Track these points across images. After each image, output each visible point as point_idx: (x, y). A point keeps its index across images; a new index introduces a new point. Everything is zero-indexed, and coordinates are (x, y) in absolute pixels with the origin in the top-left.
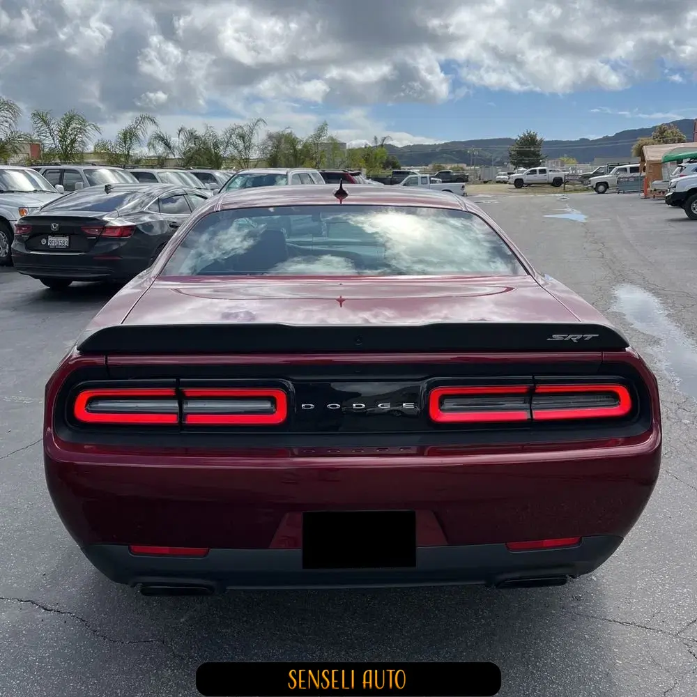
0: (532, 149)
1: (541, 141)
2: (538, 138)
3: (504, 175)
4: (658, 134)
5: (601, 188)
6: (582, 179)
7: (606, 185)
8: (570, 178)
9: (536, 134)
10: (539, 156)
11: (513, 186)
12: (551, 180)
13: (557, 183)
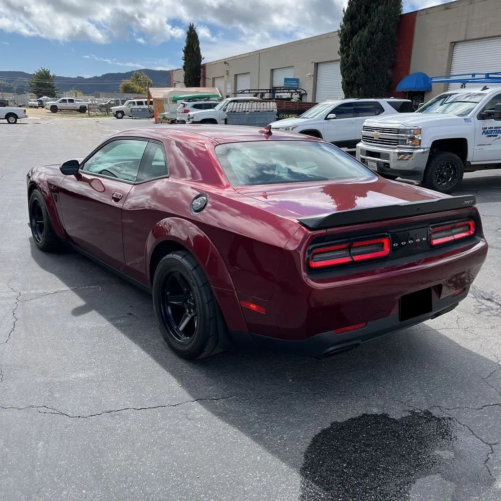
0: (48, 82)
1: (54, 77)
2: (51, 74)
3: (35, 101)
4: (135, 78)
5: (120, 115)
6: (100, 108)
7: (122, 112)
8: (92, 107)
9: (49, 71)
10: (54, 88)
11: (49, 111)
12: (78, 107)
13: (82, 110)
